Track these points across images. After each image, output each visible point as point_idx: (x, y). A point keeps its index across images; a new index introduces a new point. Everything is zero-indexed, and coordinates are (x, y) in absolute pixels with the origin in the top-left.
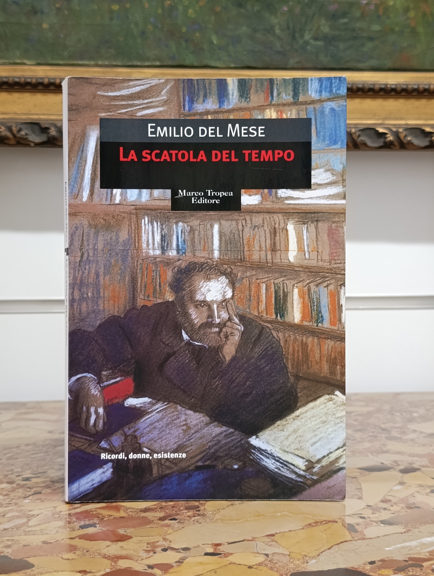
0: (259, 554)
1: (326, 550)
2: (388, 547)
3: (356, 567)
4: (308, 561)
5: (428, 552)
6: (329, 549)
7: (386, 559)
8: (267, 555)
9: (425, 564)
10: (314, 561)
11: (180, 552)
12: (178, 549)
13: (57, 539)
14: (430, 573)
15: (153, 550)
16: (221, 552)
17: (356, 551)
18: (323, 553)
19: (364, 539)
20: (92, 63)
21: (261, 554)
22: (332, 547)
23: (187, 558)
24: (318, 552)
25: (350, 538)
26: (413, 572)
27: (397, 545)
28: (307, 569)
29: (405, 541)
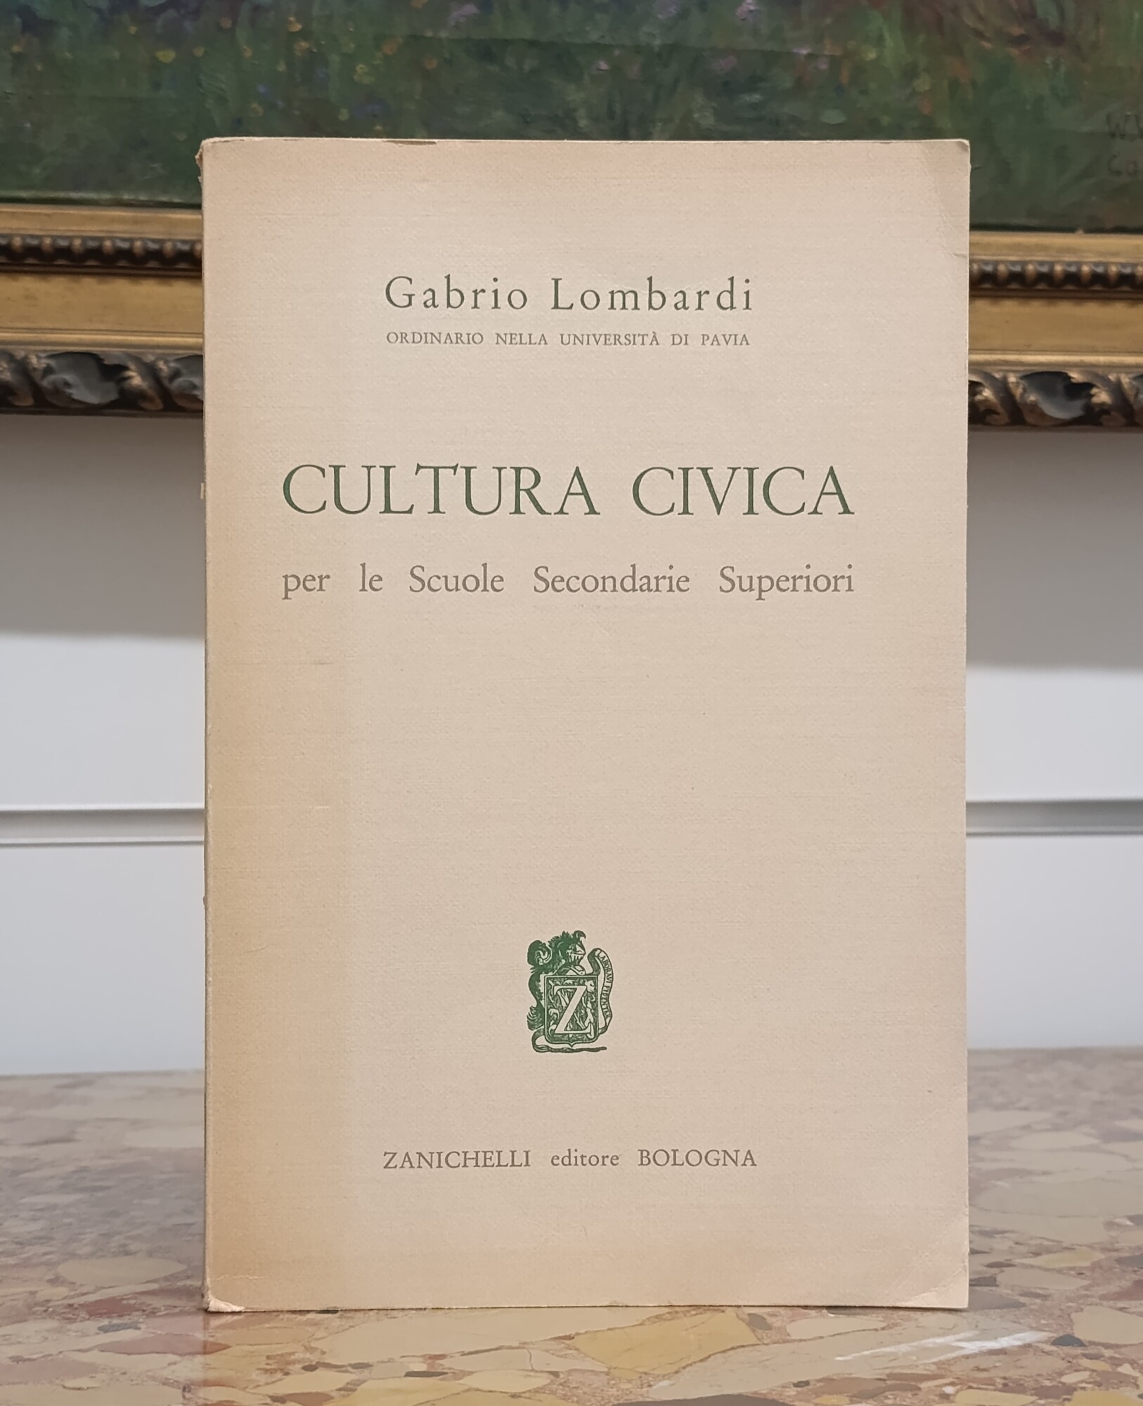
0: (536, 1371)
1: (695, 1363)
2: (840, 1356)
3: (764, 1392)
4: (652, 1383)
5: (934, 1363)
6: (702, 1361)
7: (835, 1377)
8: (556, 1374)
9: (924, 1385)
10: (665, 1383)
11: (346, 1371)
12: (343, 1366)
13: (47, 1353)
14: (934, 1401)
15: (281, 1370)
16: (445, 1371)
17: (767, 1363)
18: (688, 1369)
19: (785, 1342)
20: (106, 196)
21: (542, 1372)
22: (709, 1356)
23: (365, 1381)
24: (675, 1368)
25: (754, 1340)
26: (895, 1399)
27: (863, 1351)
28: (648, 1397)
29: (881, 1344)
